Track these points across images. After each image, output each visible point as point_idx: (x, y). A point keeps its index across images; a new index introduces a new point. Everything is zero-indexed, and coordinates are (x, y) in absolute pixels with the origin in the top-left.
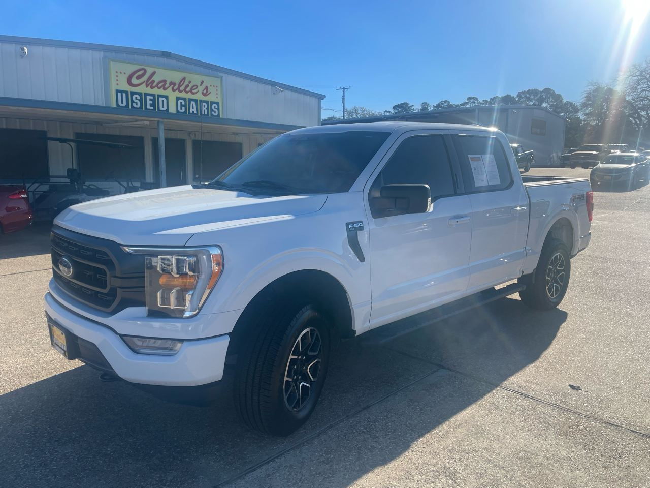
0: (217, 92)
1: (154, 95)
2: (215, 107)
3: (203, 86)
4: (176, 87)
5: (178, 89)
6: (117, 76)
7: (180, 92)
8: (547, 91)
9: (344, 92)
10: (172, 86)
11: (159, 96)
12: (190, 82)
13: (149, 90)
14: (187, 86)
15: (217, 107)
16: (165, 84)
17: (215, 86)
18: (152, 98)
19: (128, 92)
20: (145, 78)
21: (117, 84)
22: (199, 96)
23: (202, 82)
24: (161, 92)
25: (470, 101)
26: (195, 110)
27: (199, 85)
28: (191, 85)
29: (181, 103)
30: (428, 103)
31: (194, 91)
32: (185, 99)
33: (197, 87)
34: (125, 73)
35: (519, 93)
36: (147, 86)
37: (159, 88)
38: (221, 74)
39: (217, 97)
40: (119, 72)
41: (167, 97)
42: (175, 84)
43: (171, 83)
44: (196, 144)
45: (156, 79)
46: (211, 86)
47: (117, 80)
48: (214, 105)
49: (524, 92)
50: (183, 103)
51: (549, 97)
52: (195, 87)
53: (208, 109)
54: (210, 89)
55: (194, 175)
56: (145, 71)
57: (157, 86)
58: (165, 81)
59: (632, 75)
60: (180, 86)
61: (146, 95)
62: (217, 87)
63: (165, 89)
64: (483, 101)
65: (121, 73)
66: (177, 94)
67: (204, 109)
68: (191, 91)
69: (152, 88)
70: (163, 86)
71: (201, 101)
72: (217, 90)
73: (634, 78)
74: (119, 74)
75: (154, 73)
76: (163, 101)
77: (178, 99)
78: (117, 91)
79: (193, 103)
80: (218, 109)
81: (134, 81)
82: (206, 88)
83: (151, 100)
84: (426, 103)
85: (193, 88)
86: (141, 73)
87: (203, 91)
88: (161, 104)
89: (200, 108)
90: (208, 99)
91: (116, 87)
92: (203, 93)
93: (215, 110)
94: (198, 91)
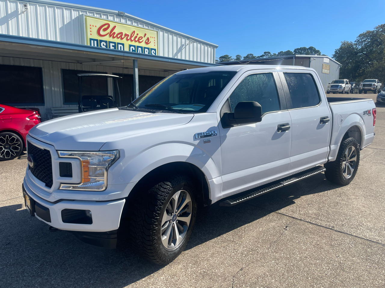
2: (153, 52)
3: (146, 38)
5: (130, 39)
6: (91, 28)
7: (132, 41)
8: (311, 48)
10: (126, 37)
12: (138, 34)
13: (111, 39)
14: (136, 37)
15: (154, 52)
16: (122, 35)
17: (154, 38)
18: (114, 44)
19: (98, 40)
21: (91, 34)
22: (143, 45)
23: (145, 35)
24: (119, 41)
25: (266, 54)
26: (141, 52)
28: (138, 36)
29: (132, 49)
30: (240, 55)
31: (140, 41)
32: (134, 46)
33: (142, 37)
34: (96, 26)
35: (295, 49)
36: (110, 36)
37: (118, 38)
39: (155, 45)
41: (123, 45)
42: (128, 35)
43: (126, 35)
45: (116, 31)
46: (151, 37)
47: (91, 31)
48: (153, 51)
49: (298, 49)
50: (134, 49)
51: (312, 52)
53: (149, 53)
56: (109, 26)
57: (117, 36)
58: (122, 33)
60: (131, 37)
61: (110, 42)
62: (155, 38)
64: (273, 54)
65: (93, 26)
66: (130, 43)
68: (138, 41)
69: (114, 37)
71: (145, 48)
72: (155, 40)
74: (92, 27)
75: (115, 27)
76: (121, 47)
77: (130, 46)
79: (140, 49)
80: (155, 54)
81: (102, 33)
82: (148, 39)
83: (113, 46)
84: (239, 55)
85: (140, 39)
86: (106, 26)
87: (146, 40)
88: (119, 49)
89: (144, 52)
90: (149, 46)
91: (90, 37)
92: (146, 42)
93: (154, 54)
94: (143, 41)
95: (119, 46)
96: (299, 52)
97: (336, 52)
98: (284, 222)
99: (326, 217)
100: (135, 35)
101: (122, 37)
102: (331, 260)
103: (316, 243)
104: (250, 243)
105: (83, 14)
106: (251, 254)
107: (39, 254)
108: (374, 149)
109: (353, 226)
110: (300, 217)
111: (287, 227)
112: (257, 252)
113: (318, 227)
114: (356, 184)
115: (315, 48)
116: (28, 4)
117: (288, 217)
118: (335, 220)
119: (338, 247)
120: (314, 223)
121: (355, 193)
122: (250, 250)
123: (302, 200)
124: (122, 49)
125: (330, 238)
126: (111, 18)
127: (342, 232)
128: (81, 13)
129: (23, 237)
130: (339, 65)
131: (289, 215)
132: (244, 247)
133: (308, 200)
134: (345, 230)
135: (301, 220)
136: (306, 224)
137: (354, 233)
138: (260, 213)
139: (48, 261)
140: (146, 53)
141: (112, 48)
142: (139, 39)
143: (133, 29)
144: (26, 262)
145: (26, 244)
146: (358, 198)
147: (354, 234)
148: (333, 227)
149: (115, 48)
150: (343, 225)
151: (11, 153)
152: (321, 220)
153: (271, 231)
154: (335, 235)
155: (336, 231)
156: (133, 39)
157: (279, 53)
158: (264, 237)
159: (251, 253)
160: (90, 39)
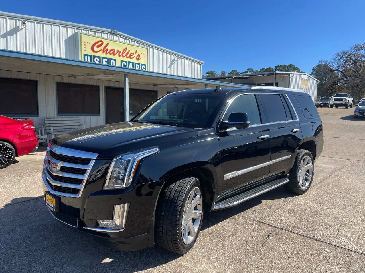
1: (107, 59)
2: (144, 67)
3: (137, 54)
5: (122, 55)
6: (85, 45)
7: (123, 57)
10: (119, 53)
11: (111, 59)
12: (129, 51)
13: (104, 55)
14: (128, 53)
15: (145, 68)
16: (115, 51)
18: (106, 60)
19: (92, 55)
20: (102, 47)
21: (85, 50)
22: (134, 60)
23: (137, 51)
24: (112, 57)
25: (249, 71)
27: (134, 53)
28: (130, 53)
29: (124, 64)
31: (132, 57)
32: (126, 62)
33: (133, 54)
34: (90, 43)
35: (276, 66)
37: (111, 54)
39: (145, 61)
40: (86, 42)
41: (115, 60)
42: (120, 52)
43: (118, 51)
45: (109, 48)
46: (141, 54)
47: (85, 48)
48: (143, 66)
49: (278, 66)
50: (125, 64)
51: (292, 69)
53: (139, 68)
55: (130, 111)
56: (102, 42)
57: (110, 52)
58: (114, 50)
59: (343, 57)
60: (123, 53)
61: (103, 58)
62: (145, 54)
63: (114, 55)
64: (256, 70)
65: (87, 43)
66: (121, 58)
68: (130, 57)
69: (106, 53)
71: (136, 63)
72: (145, 57)
73: (344, 59)
74: (86, 43)
75: (108, 44)
76: (113, 62)
77: (122, 61)
79: (131, 64)
81: (95, 49)
82: (139, 55)
83: (106, 61)
84: (224, 71)
86: (100, 43)
87: (137, 57)
88: (112, 64)
89: (135, 68)
90: (140, 62)
91: (84, 52)
92: (137, 59)
93: (144, 70)
94: (134, 57)
95: (112, 61)
96: (279, 69)
97: (313, 69)
98: (267, 231)
99: (307, 226)
100: (127, 51)
101: (114, 54)
102: (312, 270)
103: (297, 252)
104: (233, 252)
105: (78, 32)
106: (235, 264)
107: (25, 263)
108: (351, 160)
109: (332, 236)
110: (281, 226)
111: (269, 236)
112: (240, 262)
113: (299, 236)
114: (335, 194)
115: (294, 66)
116: (26, 21)
117: (270, 227)
118: (316, 230)
119: (318, 256)
120: (295, 232)
121: (333, 202)
122: (233, 259)
123: (284, 210)
124: (114, 65)
125: (310, 247)
126: (104, 36)
127: (321, 241)
128: (76, 31)
129: (11, 245)
130: (317, 81)
131: (271, 225)
132: (227, 256)
133: (289, 209)
134: (325, 238)
135: (282, 229)
136: (288, 233)
137: (334, 242)
138: (243, 222)
139: (34, 269)
140: (137, 68)
141: (105, 63)
142: (130, 55)
143: (125, 46)
144: (11, 271)
145: (14, 252)
146: (336, 207)
147: (334, 244)
148: (313, 236)
149: (108, 63)
150: (323, 234)
151: (3, 162)
152: (302, 229)
153: (254, 240)
154: (315, 244)
155: (316, 240)
156: (124, 55)
157: (261, 70)
158: (247, 246)
159: (234, 262)
160: (84, 54)
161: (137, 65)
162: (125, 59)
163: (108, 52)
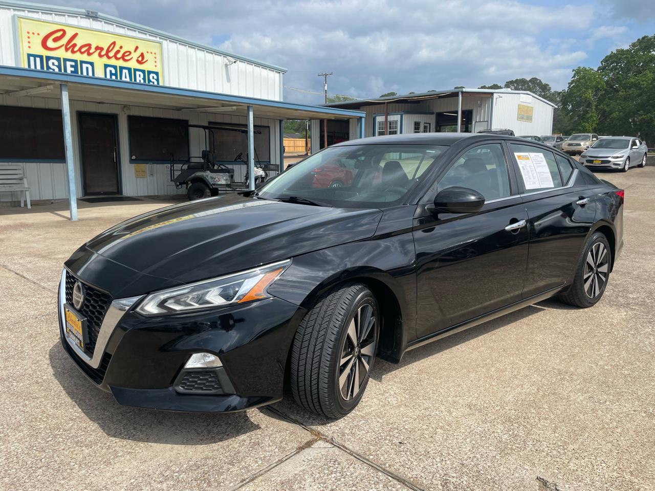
0: (155, 60)
1: (76, 61)
2: (153, 77)
3: (138, 53)
4: (103, 53)
5: (107, 55)
6: (29, 37)
7: (109, 58)
8: (534, 80)
9: (326, 78)
10: (99, 51)
11: (82, 62)
12: (121, 47)
13: (69, 55)
14: (118, 52)
15: (155, 77)
16: (90, 48)
17: (153, 53)
18: (73, 64)
19: (43, 56)
20: (64, 41)
21: (29, 47)
23: (137, 48)
24: (85, 57)
26: (128, 79)
27: (132, 50)
28: (122, 51)
29: (111, 71)
31: (127, 58)
32: (115, 67)
33: (130, 53)
34: (38, 34)
37: (82, 53)
38: (161, 40)
39: (156, 66)
41: (92, 64)
42: (102, 49)
43: (97, 48)
44: (132, 119)
45: (79, 42)
46: (148, 52)
47: (29, 42)
48: (151, 75)
50: (113, 71)
52: (128, 53)
53: (144, 79)
54: (146, 57)
55: (131, 156)
56: (64, 33)
57: (80, 50)
58: (89, 45)
60: (108, 51)
61: (65, 60)
62: (155, 54)
63: (89, 54)
65: (33, 33)
66: (105, 60)
67: (140, 78)
68: (123, 57)
69: (73, 52)
70: (88, 50)
71: (136, 70)
72: (155, 58)
74: (31, 35)
75: (76, 35)
76: (87, 68)
77: (106, 66)
78: (29, 55)
79: (125, 71)
80: (158, 80)
81: (50, 44)
82: (142, 55)
83: (72, 66)
85: (126, 55)
86: (58, 34)
88: (85, 73)
89: (135, 79)
90: (145, 67)
91: (27, 51)
92: (138, 61)
93: (154, 81)
94: (132, 58)
95: (85, 66)
101: (89, 52)
124: (90, 74)
130: (551, 106)
141: (70, 69)
142: (123, 56)
143: (112, 38)
160: (28, 54)
161: (138, 73)
162: (113, 62)
163: (76, 49)
